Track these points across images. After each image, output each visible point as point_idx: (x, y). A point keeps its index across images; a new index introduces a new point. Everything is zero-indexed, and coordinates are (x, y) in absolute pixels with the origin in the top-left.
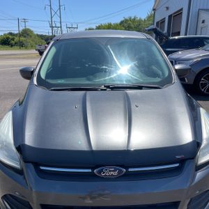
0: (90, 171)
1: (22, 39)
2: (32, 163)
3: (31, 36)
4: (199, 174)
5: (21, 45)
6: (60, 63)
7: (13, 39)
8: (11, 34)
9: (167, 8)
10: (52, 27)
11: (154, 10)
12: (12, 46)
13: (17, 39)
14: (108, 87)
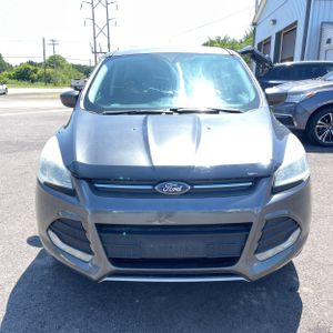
0: (150, 187)
1: (49, 70)
2: (85, 179)
3: (62, 67)
4: (276, 197)
5: (48, 80)
6: (112, 87)
7: (35, 71)
8: (31, 63)
9: (274, 22)
10: (96, 53)
11: (254, 24)
12: (33, 82)
13: (40, 71)
14: (175, 110)
